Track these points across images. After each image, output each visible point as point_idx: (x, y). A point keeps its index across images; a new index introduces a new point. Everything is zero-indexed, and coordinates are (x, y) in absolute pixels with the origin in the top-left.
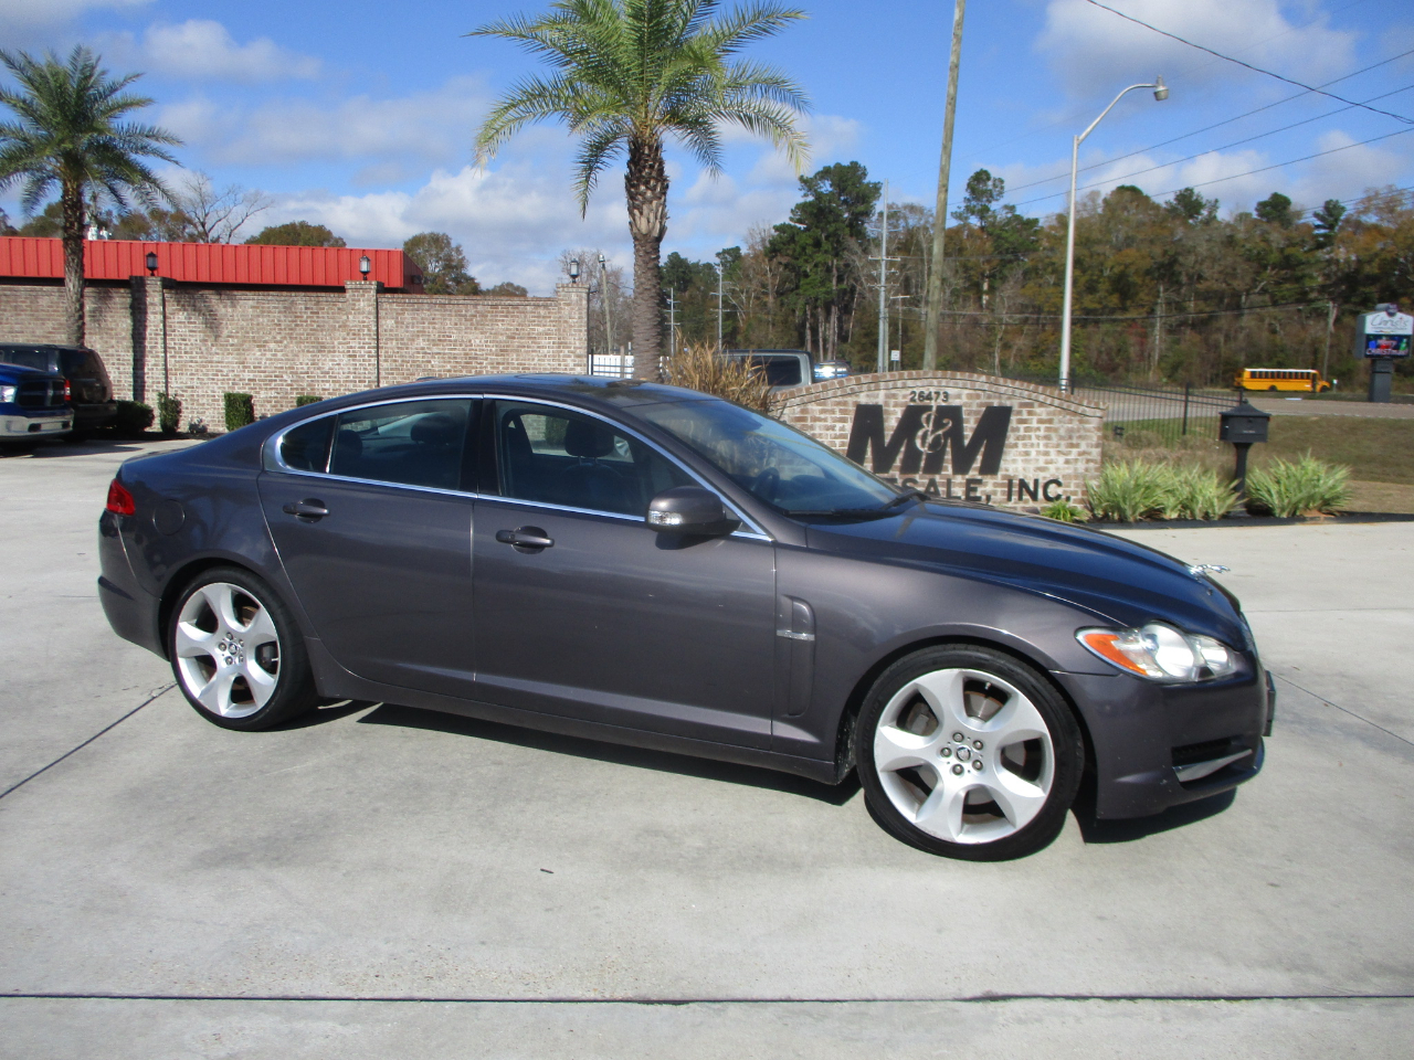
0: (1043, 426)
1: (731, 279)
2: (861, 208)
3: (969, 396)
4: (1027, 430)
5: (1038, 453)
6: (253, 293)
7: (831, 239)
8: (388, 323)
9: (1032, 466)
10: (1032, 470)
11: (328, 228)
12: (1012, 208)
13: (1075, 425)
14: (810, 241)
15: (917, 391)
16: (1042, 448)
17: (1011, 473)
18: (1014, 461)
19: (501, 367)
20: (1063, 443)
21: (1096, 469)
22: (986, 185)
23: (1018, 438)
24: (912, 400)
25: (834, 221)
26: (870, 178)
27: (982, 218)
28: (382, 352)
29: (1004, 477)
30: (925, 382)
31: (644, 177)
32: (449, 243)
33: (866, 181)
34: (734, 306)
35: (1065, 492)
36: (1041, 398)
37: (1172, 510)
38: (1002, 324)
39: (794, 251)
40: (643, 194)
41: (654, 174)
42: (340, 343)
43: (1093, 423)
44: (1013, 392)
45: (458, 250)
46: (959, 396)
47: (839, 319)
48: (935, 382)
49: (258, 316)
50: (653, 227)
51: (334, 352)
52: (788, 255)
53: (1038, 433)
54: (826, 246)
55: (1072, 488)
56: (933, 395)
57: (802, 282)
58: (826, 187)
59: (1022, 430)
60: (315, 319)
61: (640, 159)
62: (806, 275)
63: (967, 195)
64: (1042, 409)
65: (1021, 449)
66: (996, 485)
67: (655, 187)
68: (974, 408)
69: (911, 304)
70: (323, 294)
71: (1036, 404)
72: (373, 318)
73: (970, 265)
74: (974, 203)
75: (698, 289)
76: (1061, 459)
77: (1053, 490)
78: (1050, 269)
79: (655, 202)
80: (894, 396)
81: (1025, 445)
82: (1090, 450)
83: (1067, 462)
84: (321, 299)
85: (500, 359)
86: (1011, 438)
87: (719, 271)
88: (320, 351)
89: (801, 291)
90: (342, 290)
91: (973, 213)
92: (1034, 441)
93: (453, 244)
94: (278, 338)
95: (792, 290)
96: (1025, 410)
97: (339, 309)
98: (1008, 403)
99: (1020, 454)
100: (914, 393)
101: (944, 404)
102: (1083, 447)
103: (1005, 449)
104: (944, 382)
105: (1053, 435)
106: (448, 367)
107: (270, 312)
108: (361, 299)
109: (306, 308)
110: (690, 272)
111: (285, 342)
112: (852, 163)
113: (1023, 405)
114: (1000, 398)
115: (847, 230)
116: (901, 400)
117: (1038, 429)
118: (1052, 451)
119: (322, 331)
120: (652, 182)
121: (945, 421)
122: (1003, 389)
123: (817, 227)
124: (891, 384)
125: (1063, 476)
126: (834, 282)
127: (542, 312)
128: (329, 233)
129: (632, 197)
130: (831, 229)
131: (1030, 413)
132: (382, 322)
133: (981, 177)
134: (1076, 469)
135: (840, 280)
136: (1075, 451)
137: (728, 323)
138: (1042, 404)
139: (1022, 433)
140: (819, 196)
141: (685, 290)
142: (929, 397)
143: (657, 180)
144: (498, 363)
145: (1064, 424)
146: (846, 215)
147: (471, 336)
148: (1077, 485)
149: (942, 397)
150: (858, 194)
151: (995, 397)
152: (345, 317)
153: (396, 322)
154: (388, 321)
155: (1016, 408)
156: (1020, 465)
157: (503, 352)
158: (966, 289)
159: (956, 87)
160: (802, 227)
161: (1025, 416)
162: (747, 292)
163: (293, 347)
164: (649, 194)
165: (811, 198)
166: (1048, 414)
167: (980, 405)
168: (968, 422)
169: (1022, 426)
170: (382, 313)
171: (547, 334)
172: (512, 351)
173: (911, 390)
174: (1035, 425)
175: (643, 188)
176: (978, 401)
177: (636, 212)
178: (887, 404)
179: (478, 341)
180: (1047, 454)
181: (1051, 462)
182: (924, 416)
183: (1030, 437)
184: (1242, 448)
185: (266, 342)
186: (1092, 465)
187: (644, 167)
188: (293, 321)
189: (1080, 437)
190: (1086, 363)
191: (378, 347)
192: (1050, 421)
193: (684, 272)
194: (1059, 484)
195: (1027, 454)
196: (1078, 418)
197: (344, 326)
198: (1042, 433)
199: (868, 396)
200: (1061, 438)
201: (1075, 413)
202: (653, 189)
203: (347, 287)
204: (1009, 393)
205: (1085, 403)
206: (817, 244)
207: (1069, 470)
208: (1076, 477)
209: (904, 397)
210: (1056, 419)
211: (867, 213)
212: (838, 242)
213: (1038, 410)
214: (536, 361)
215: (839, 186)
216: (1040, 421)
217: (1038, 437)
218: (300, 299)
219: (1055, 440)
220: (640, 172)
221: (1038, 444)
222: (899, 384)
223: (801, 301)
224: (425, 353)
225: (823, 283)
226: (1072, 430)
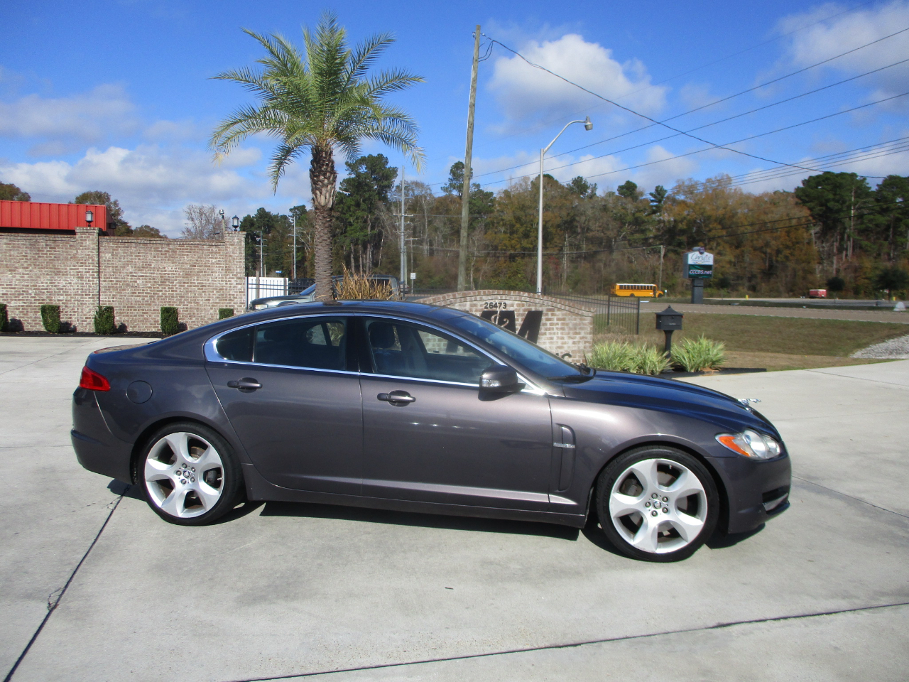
0: (560, 322)
1: (301, 226)
2: (386, 183)
3: (518, 305)
4: (551, 324)
5: (558, 338)
6: (6, 234)
7: (367, 202)
8: (106, 256)
9: (554, 346)
11: (17, 186)
12: (478, 186)
13: (578, 321)
14: (353, 203)
15: (489, 302)
16: (560, 335)
18: (544, 343)
19: (186, 285)
20: (571, 332)
21: (590, 347)
22: (462, 171)
23: (546, 329)
24: (486, 308)
25: (369, 191)
26: (390, 165)
27: (460, 191)
28: (102, 275)
30: (493, 297)
31: (323, 171)
32: (109, 199)
33: (388, 166)
34: (303, 243)
35: (573, 360)
36: (559, 306)
37: (633, 369)
38: (474, 257)
39: (343, 209)
40: (322, 181)
41: (329, 169)
42: (71, 269)
43: (588, 320)
44: (543, 302)
45: (116, 203)
46: (512, 305)
47: (372, 252)
48: (499, 297)
49: (10, 250)
50: (329, 202)
51: (67, 275)
52: (338, 211)
53: (557, 326)
54: (363, 206)
55: (577, 358)
56: (498, 305)
57: (348, 229)
58: (363, 169)
59: (548, 324)
60: (53, 252)
61: (320, 160)
62: (351, 224)
63: (451, 177)
64: (559, 312)
65: (548, 336)
67: (330, 177)
68: (521, 312)
69: (418, 243)
70: (59, 236)
71: (556, 309)
72: (95, 252)
73: (453, 219)
74: (455, 182)
75: (278, 232)
76: (571, 341)
78: (501, 223)
79: (329, 186)
80: (475, 305)
81: (550, 334)
82: (586, 336)
83: (574, 343)
84: (57, 239)
85: (185, 280)
86: (542, 330)
87: (292, 220)
88: (56, 274)
89: (347, 234)
90: (72, 233)
91: (454, 188)
92: (555, 331)
93: (112, 200)
94: (25, 265)
95: (342, 234)
96: (550, 313)
97: (71, 246)
98: (540, 309)
99: (548, 339)
100: (487, 303)
101: (504, 310)
102: (582, 335)
103: (539, 335)
104: (504, 297)
105: (566, 327)
106: (149, 285)
107: (19, 247)
108: (87, 240)
109: (47, 245)
110: (273, 220)
111: (31, 268)
112: (378, 155)
113: (548, 310)
114: (536, 306)
115: (377, 197)
116: (479, 308)
117: (557, 324)
118: (565, 336)
119: (58, 260)
120: (328, 174)
121: (505, 320)
122: (537, 301)
123: (357, 194)
124: (473, 298)
125: (572, 351)
126: (369, 229)
127: (214, 249)
128: (18, 189)
129: (314, 183)
130: (367, 195)
131: (552, 315)
132: (102, 255)
133: (458, 167)
134: (579, 347)
135: (373, 228)
136: (578, 336)
137: (299, 254)
138: (559, 309)
139: (548, 326)
140: (358, 175)
141: (269, 233)
142: (496, 306)
143: (331, 173)
144: (184, 283)
145: (573, 322)
146: (376, 187)
147: (165, 265)
148: (580, 357)
149: (503, 305)
150: (383, 174)
151: (533, 306)
152: (75, 252)
153: (112, 255)
154: (107, 255)
155: (545, 312)
157: (188, 275)
158: (452, 234)
159: (473, 117)
160: (347, 193)
161: (550, 317)
162: (311, 234)
163: (36, 271)
164: (326, 181)
165: (353, 176)
166: (563, 315)
167: (524, 310)
168: (518, 320)
169: (548, 322)
170: (102, 249)
171: (217, 264)
172: (193, 275)
173: (485, 302)
174: (555, 321)
175: (322, 177)
176: (523, 308)
177: (318, 192)
178: (471, 310)
179: (170, 268)
180: (562, 338)
181: (565, 343)
182: (493, 317)
183: (553, 329)
184: (668, 333)
185: (15, 267)
186: (587, 344)
187: (323, 165)
188: (36, 254)
189: (580, 328)
190: (525, 281)
191: (99, 272)
192: (564, 319)
193: (268, 221)
194: (570, 356)
195: (552, 338)
196: (579, 317)
197: (74, 257)
198: (559, 326)
199: (460, 305)
200: (570, 329)
201: (577, 314)
202: (329, 178)
203: (77, 231)
204: (541, 303)
205: (583, 308)
206: (358, 205)
207: (575, 348)
208: (579, 351)
209: (481, 305)
210: (567, 318)
211: (389, 186)
212: (371, 203)
213: (557, 312)
214: (210, 282)
215: (371, 169)
216: (558, 319)
217: (557, 329)
218: (42, 240)
219: (567, 331)
220: (321, 168)
221: (558, 333)
222: (478, 298)
223: (348, 241)
224: (133, 276)
225: (362, 229)
226: (576, 324)
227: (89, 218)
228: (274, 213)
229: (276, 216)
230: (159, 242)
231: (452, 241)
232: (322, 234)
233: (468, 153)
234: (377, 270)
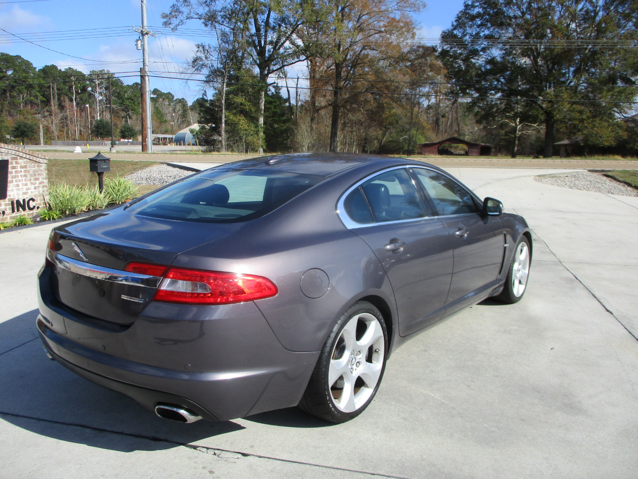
0: (23, 170)
4: (16, 172)
5: (23, 184)
9: (21, 192)
10: (21, 194)
13: (36, 168)
16: (24, 182)
17: (12, 197)
18: (13, 190)
20: (32, 178)
21: (48, 190)
23: (13, 177)
29: (9, 199)
35: (36, 204)
36: (21, 154)
43: (44, 167)
44: (8, 151)
53: (21, 174)
55: (39, 202)
59: (14, 172)
64: (21, 160)
65: (15, 183)
66: (6, 205)
71: (19, 157)
76: (33, 187)
77: (32, 204)
81: (16, 181)
82: (44, 181)
83: (35, 188)
86: (10, 178)
92: (20, 178)
96: (14, 162)
98: (6, 158)
99: (15, 186)
102: (41, 180)
105: (28, 174)
113: (13, 159)
114: (2, 155)
117: (21, 171)
118: (28, 183)
122: (3, 150)
125: (35, 196)
131: (16, 163)
134: (39, 192)
136: (37, 182)
138: (21, 158)
145: (32, 167)
148: (41, 200)
155: (10, 160)
156: (15, 192)
161: (14, 165)
166: (24, 163)
169: (14, 170)
174: (19, 169)
180: (26, 185)
181: (28, 189)
183: (18, 176)
184: (100, 175)
186: (45, 188)
189: (39, 174)
192: (26, 167)
194: (33, 200)
195: (18, 186)
196: (37, 164)
198: (23, 174)
200: (31, 176)
201: (35, 162)
204: (5, 152)
205: (40, 156)
207: (36, 192)
208: (40, 195)
210: (28, 165)
213: (20, 161)
216: (21, 167)
217: (21, 176)
219: (29, 177)
221: (22, 180)
226: (35, 171)
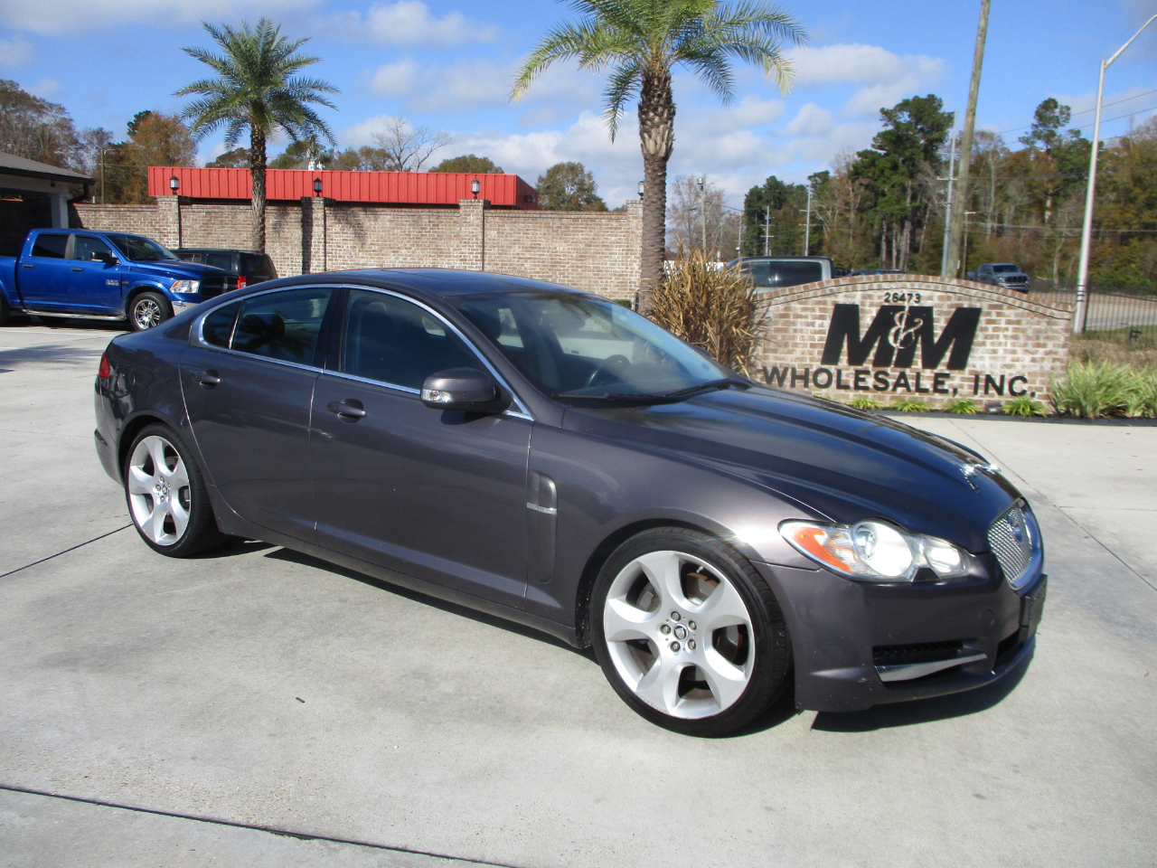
0: (1010, 327)
1: (819, 198)
2: (935, 135)
3: (941, 298)
4: (995, 329)
5: (1006, 351)
6: (390, 209)
7: (907, 163)
8: (491, 234)
9: (999, 364)
10: (998, 367)
11: (491, 160)
12: (1077, 133)
13: (1043, 326)
14: (888, 165)
15: (892, 293)
16: (1009, 347)
17: (978, 369)
18: (982, 358)
19: (580, 270)
20: (1030, 342)
21: (1062, 368)
22: (1053, 113)
23: (986, 337)
24: (887, 300)
25: (911, 147)
26: (945, 109)
27: (1048, 141)
28: (487, 257)
29: (971, 373)
30: (900, 284)
31: (652, 105)
32: (582, 170)
33: (941, 111)
34: (821, 221)
35: (1030, 388)
36: (1010, 301)
37: (1135, 408)
38: (1061, 237)
39: (874, 173)
40: (651, 120)
41: (662, 102)
42: (454, 250)
43: (1060, 325)
44: (983, 294)
45: (590, 176)
46: (930, 298)
47: (913, 233)
48: (908, 285)
49: (394, 228)
50: (660, 148)
51: (450, 256)
52: (868, 177)
53: (1006, 333)
54: (902, 169)
55: (1038, 385)
56: (907, 297)
57: (880, 201)
58: (904, 117)
59: (990, 329)
60: (436, 230)
61: (650, 90)
62: (884, 195)
63: (1035, 122)
64: (1011, 311)
65: (989, 347)
66: (963, 379)
67: (662, 113)
68: (945, 309)
69: (978, 219)
70: (443, 210)
71: (1005, 306)
72: (480, 229)
73: (1034, 184)
74: (1040, 128)
75: (791, 207)
76: (1028, 358)
77: (1018, 386)
78: (1111, 187)
79: (662, 127)
80: (870, 297)
81: (993, 344)
82: (1056, 349)
83: (1033, 360)
84: (441, 214)
85: (579, 264)
86: (979, 337)
87: (810, 192)
88: (439, 256)
89: (878, 208)
90: (456, 207)
91: (1039, 138)
92: (1002, 340)
93: (586, 171)
94: (408, 246)
95: (871, 207)
96: (994, 312)
97: (454, 222)
98: (978, 305)
99: (988, 352)
100: (888, 294)
101: (916, 305)
102: (1050, 347)
103: (973, 347)
104: (917, 285)
105: (1020, 335)
106: (538, 270)
107: (403, 225)
108: (472, 213)
109: (430, 222)
110: (785, 192)
111: (413, 249)
112: (929, 96)
113: (992, 307)
114: (970, 300)
115: (922, 155)
116: (876, 300)
117: (1006, 329)
118: (1019, 350)
119: (441, 239)
120: (660, 109)
121: (916, 320)
122: (973, 292)
123: (895, 152)
124: (867, 286)
125: (1029, 374)
126: (908, 200)
127: (615, 224)
128: (492, 163)
129: (643, 122)
130: (907, 154)
131: (999, 314)
132: (487, 232)
133: (1049, 105)
134: (1042, 367)
135: (914, 198)
136: (1041, 350)
137: (815, 236)
138: (1011, 306)
139: (990, 332)
140: (898, 125)
141: (780, 209)
142: (902, 298)
143: (664, 107)
144: (577, 267)
145: (1033, 325)
146: (922, 142)
147: (556, 245)
148: (1042, 382)
149: (914, 298)
150: (933, 123)
151: (965, 300)
152: (458, 229)
153: (498, 233)
154: (492, 232)
155: (985, 309)
156: (987, 362)
157: (582, 257)
158: (1030, 206)
159: (987, 20)
160: (882, 152)
161: (994, 317)
162: (833, 209)
163: (419, 252)
164: (657, 119)
165: (890, 128)
166: (1017, 315)
167: (951, 306)
168: (938, 321)
169: (990, 327)
170: (487, 226)
171: (618, 243)
172: (589, 257)
173: (886, 292)
174: (1003, 325)
175: (651, 114)
176: (949, 302)
177: (646, 135)
178: (863, 304)
179: (562, 248)
180: (1014, 352)
181: (1018, 360)
182: (898, 315)
183: (998, 337)
185: (399, 248)
186: (1058, 364)
187: (654, 97)
188: (419, 232)
189: (1047, 338)
190: (1142, 274)
191: (483, 253)
192: (1018, 322)
193: (780, 193)
194: (1024, 380)
195: (995, 352)
196: (1046, 320)
197: (458, 236)
198: (1010, 333)
199: (846, 296)
200: (1028, 338)
201: (1043, 315)
202: (661, 115)
203: (461, 204)
204: (977, 295)
205: (1053, 306)
206: (895, 167)
207: (1036, 368)
208: (1042, 374)
209: (880, 297)
211: (941, 140)
212: (914, 165)
213: (1006, 311)
214: (608, 265)
215: (916, 116)
216: (1009, 322)
217: (1006, 337)
218: (425, 214)
219: (1022, 340)
220: (650, 100)
221: (1006, 343)
222: (875, 286)
223: (878, 217)
224: (520, 258)
225: (898, 202)
226: (1039, 331)
227: (475, 188)
228: (787, 182)
229: (791, 187)
230: (550, 216)
231: (1029, 214)
232: (650, 194)
233: (974, 75)
234: (916, 257)
